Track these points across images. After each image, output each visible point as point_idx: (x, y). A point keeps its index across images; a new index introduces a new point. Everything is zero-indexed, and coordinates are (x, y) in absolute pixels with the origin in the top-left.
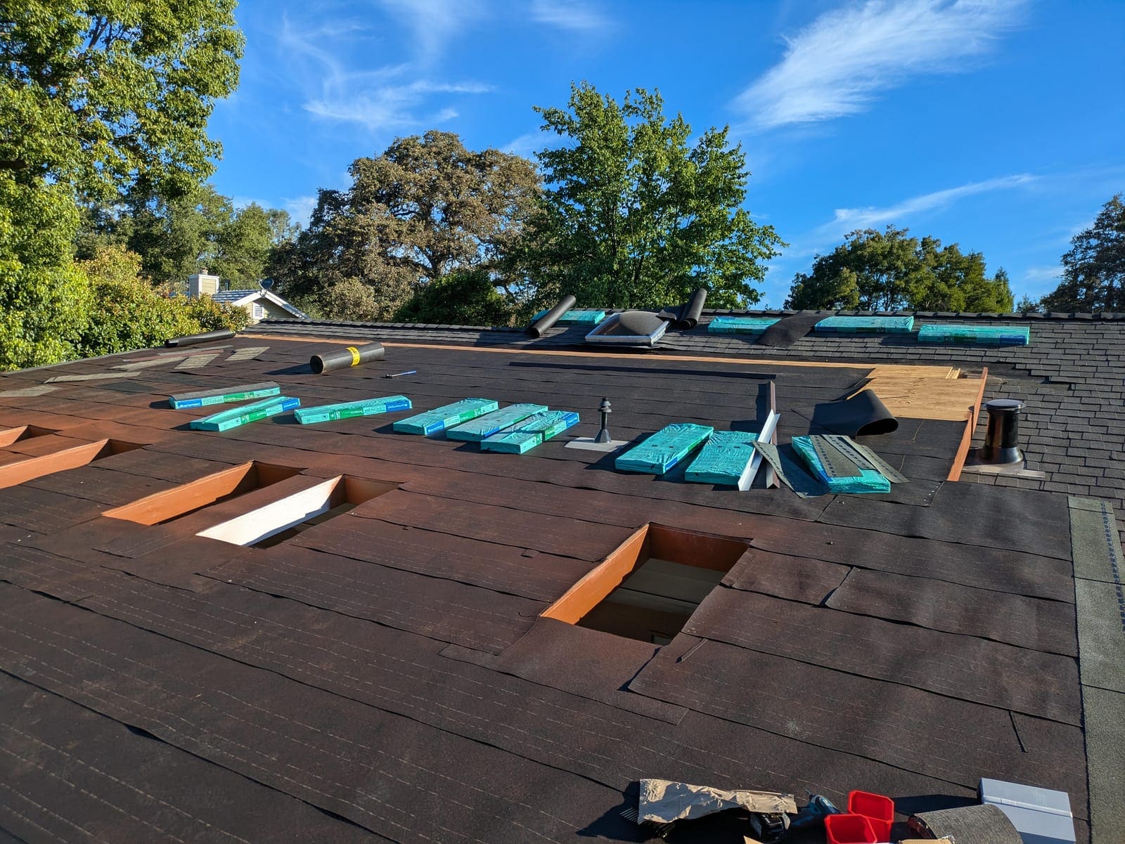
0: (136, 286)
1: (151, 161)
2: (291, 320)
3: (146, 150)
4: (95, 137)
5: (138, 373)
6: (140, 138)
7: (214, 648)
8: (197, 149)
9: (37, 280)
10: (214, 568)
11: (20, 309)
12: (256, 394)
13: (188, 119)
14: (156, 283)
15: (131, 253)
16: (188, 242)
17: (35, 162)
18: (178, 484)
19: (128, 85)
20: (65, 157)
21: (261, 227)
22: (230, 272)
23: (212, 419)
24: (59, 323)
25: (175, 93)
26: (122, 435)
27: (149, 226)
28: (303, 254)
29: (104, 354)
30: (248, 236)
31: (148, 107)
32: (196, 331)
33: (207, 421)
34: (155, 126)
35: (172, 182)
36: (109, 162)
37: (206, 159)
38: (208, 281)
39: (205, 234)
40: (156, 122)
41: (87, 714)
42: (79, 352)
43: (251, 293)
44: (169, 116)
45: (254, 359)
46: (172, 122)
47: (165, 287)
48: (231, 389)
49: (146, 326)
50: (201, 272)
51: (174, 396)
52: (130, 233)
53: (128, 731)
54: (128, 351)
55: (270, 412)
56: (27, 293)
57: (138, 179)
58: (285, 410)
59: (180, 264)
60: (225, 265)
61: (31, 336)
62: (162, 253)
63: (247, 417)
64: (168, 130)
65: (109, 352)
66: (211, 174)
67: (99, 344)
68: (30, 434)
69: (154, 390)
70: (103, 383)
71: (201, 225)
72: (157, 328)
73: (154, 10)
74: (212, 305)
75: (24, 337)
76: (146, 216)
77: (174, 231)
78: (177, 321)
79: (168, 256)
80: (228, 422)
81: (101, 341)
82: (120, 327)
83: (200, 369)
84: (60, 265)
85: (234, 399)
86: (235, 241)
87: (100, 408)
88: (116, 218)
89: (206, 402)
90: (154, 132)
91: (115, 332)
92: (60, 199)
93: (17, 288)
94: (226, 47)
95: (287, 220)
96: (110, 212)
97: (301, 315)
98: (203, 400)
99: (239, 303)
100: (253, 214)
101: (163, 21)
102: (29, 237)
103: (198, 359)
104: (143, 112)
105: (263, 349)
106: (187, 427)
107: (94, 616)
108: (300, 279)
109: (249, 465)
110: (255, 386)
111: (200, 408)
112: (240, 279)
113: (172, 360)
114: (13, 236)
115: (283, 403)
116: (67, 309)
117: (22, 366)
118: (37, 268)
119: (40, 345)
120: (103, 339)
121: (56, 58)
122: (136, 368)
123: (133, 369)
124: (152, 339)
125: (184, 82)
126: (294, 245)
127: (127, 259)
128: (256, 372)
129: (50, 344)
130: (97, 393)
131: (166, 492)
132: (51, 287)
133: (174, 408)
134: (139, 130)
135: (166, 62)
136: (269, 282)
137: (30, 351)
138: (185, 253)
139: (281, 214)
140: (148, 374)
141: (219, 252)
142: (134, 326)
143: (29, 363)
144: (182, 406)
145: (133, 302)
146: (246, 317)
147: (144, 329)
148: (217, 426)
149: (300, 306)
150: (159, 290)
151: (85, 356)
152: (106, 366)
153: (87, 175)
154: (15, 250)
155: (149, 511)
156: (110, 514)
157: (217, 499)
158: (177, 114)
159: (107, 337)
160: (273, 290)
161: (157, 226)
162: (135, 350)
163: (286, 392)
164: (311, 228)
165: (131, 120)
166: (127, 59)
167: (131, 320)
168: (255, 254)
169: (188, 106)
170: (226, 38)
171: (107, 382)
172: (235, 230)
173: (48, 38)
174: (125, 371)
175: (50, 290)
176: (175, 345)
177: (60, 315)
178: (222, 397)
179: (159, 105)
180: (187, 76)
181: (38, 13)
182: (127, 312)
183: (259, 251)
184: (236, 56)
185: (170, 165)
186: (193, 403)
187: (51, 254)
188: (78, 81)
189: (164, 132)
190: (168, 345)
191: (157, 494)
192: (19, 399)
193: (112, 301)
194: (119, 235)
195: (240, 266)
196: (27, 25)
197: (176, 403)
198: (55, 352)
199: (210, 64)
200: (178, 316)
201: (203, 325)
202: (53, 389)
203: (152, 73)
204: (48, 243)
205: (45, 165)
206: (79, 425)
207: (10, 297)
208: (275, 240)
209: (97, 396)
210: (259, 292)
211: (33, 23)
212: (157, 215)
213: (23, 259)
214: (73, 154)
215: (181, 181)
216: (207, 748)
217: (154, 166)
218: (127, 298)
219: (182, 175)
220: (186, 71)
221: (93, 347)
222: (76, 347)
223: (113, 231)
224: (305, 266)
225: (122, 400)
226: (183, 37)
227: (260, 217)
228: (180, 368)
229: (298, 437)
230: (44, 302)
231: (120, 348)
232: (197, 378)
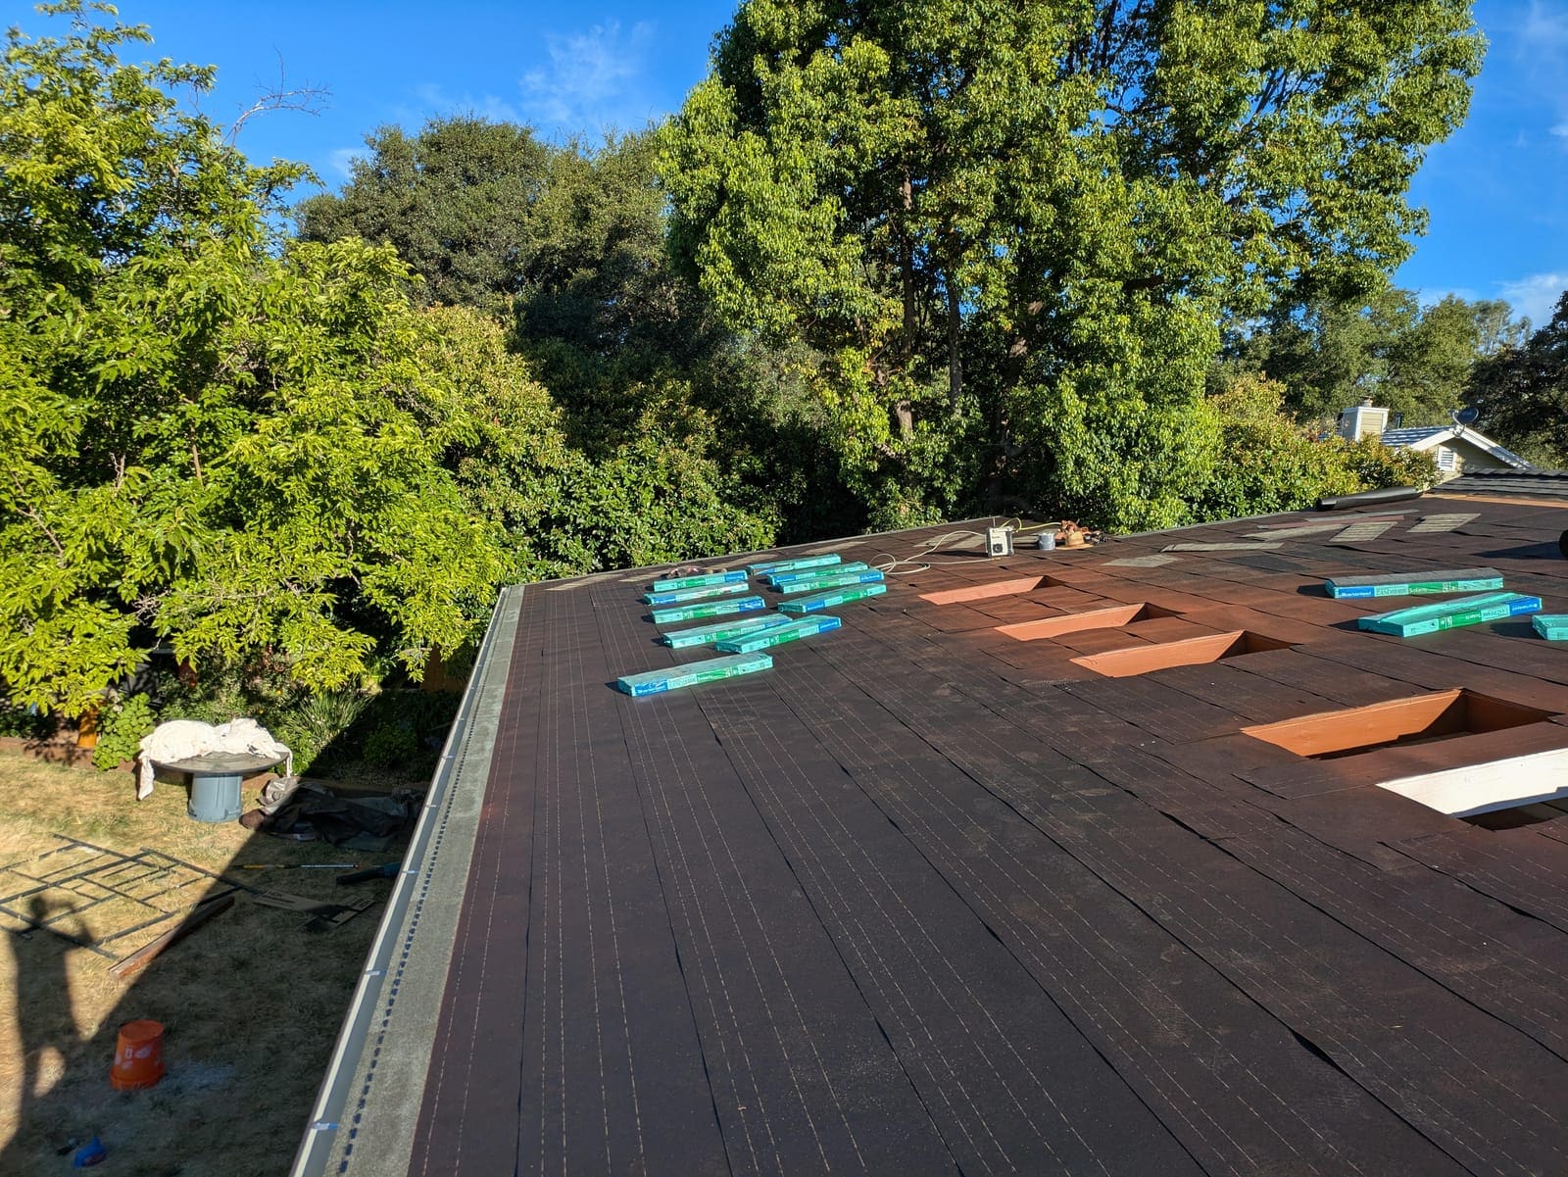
0: (1275, 427)
1: (1319, 253)
2: (1504, 471)
3: (1313, 239)
4: (1249, 233)
5: (1279, 545)
6: (1308, 224)
7: (1418, 963)
8: (1388, 225)
9: (1161, 422)
10: (1408, 841)
11: (1137, 459)
12: (1462, 586)
13: (1382, 183)
14: (1300, 420)
15: (1273, 383)
16: (1344, 361)
17: (1175, 276)
18: (1344, 706)
19: (1303, 154)
20: (1211, 263)
21: (1461, 330)
22: (1402, 401)
23: (1394, 618)
24: (1179, 477)
25: (1366, 151)
26: (1262, 627)
27: (1291, 343)
28: (1537, 365)
29: (1226, 519)
30: (1438, 345)
31: (1326, 178)
32: (1352, 488)
33: (1385, 620)
34: (1332, 203)
35: (1346, 279)
36: (1264, 261)
37: (1401, 238)
38: (1371, 416)
39: (1371, 349)
40: (1334, 196)
41: (1239, 996)
42: (1194, 513)
43: (1438, 431)
44: (1353, 185)
45: (1455, 532)
46: (1357, 192)
47: (1314, 425)
48: (1420, 575)
49: (1282, 480)
50: (1362, 404)
51: (1334, 580)
52: (1265, 356)
53: (1294, 1040)
54: (1256, 516)
55: (1488, 616)
56: (1148, 439)
57: (1298, 280)
58: (1514, 615)
59: (1329, 392)
60: (1396, 391)
61: (1146, 493)
62: (1305, 379)
63: (1450, 620)
64: (1351, 205)
65: (1231, 515)
66: (1405, 259)
67: (1219, 504)
68: (1146, 614)
69: (1304, 569)
70: (1232, 556)
71: (1366, 335)
72: (1298, 483)
73: (1350, 41)
74: (1380, 450)
75: (1139, 494)
76: (1288, 330)
77: (1325, 347)
78: (1325, 474)
79: (1312, 383)
80: (1418, 624)
81: (1223, 500)
82: (1249, 482)
83: (1369, 543)
84: (1188, 403)
85: (1425, 590)
86: (1416, 355)
87: (1231, 588)
88: (1248, 337)
89: (1380, 591)
90: (1330, 211)
91: (1242, 488)
92: (1199, 319)
93: (1138, 434)
94: (1454, 65)
95: (1506, 316)
96: (1240, 330)
97: (1520, 464)
98: (1376, 588)
99: (1420, 446)
100: (1451, 311)
101: (1362, 52)
102: (1158, 371)
103: (1364, 529)
104: (1317, 186)
105: (1469, 517)
106: (1352, 626)
107: (1238, 866)
108: (1525, 407)
109: (1455, 694)
110: (1460, 573)
111: (1372, 599)
112: (1418, 410)
113: (1326, 528)
114: (1140, 370)
115: (1511, 603)
116: (1190, 458)
117: (1133, 529)
118: (1162, 408)
119: (1155, 504)
120: (1226, 497)
121: (1216, 138)
122: (1276, 538)
123: (1271, 539)
124: (1289, 498)
125: (1382, 131)
126: (1519, 353)
127: (1267, 390)
128: (1460, 552)
129: (1167, 502)
130: (1225, 569)
131: (1326, 714)
132: (1176, 431)
133: (1333, 597)
134: (1307, 213)
135: (1359, 108)
136: (1470, 413)
137: (1143, 511)
138: (1337, 377)
139: (1496, 308)
140: (1292, 547)
141: (1389, 372)
142: (1267, 480)
143: (1140, 526)
144: (1344, 595)
145: (1269, 448)
146: (1433, 467)
147: (1280, 484)
148: (1400, 628)
149: (1518, 449)
150: (1306, 430)
151: (1201, 520)
152: (1237, 533)
153: (1234, 283)
154: (1138, 387)
155: (1301, 736)
156: (1251, 731)
157: (1400, 737)
158: (1365, 180)
159: (1231, 494)
160: (1474, 426)
161: (1302, 342)
162: (1265, 515)
163: (1514, 585)
164: (1554, 323)
165: (1301, 199)
166: (1305, 118)
167: (1264, 473)
168: (1446, 373)
169: (1384, 165)
170: (1455, 50)
171: (1238, 555)
172: (1418, 339)
173: (1211, 114)
174: (1261, 541)
175: (1174, 435)
176: (1329, 508)
177: (1182, 466)
178: (1407, 586)
179: (1341, 172)
180: (1389, 121)
181: (1203, 86)
182: (1260, 462)
183: (1453, 367)
184: (1469, 74)
185: (1346, 254)
186: (1359, 591)
187: (1180, 390)
188: (1239, 161)
189: (1344, 209)
190: (1319, 508)
191: (1314, 716)
192: (1133, 570)
193: (1242, 447)
194: (1250, 360)
195: (1420, 392)
196: (1188, 105)
197: (1337, 589)
198: (1170, 513)
199: (1426, 95)
200: (1328, 467)
201: (1363, 480)
202: (1172, 559)
203: (1337, 129)
204: (1179, 374)
205: (1186, 277)
206: (1205, 609)
207: (1128, 445)
208: (1482, 348)
209: (1226, 572)
210: (1451, 430)
211: (1197, 100)
212: (1305, 328)
213: (1148, 398)
214: (1222, 258)
215: (1360, 275)
216: (1416, 1113)
217: (1322, 259)
218: (1262, 443)
219: (1362, 265)
220: (1386, 115)
221: (1211, 508)
222: (1190, 507)
223: (1242, 355)
224: (1536, 386)
225: (1261, 580)
226: (1387, 67)
227: (1462, 315)
228: (1337, 539)
229: (1541, 661)
230: (1166, 450)
231: (1246, 509)
232: (1366, 556)
